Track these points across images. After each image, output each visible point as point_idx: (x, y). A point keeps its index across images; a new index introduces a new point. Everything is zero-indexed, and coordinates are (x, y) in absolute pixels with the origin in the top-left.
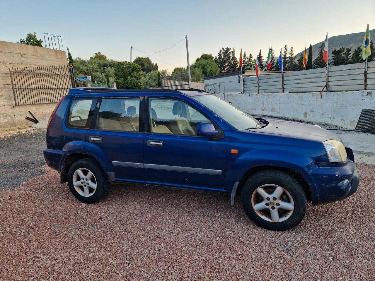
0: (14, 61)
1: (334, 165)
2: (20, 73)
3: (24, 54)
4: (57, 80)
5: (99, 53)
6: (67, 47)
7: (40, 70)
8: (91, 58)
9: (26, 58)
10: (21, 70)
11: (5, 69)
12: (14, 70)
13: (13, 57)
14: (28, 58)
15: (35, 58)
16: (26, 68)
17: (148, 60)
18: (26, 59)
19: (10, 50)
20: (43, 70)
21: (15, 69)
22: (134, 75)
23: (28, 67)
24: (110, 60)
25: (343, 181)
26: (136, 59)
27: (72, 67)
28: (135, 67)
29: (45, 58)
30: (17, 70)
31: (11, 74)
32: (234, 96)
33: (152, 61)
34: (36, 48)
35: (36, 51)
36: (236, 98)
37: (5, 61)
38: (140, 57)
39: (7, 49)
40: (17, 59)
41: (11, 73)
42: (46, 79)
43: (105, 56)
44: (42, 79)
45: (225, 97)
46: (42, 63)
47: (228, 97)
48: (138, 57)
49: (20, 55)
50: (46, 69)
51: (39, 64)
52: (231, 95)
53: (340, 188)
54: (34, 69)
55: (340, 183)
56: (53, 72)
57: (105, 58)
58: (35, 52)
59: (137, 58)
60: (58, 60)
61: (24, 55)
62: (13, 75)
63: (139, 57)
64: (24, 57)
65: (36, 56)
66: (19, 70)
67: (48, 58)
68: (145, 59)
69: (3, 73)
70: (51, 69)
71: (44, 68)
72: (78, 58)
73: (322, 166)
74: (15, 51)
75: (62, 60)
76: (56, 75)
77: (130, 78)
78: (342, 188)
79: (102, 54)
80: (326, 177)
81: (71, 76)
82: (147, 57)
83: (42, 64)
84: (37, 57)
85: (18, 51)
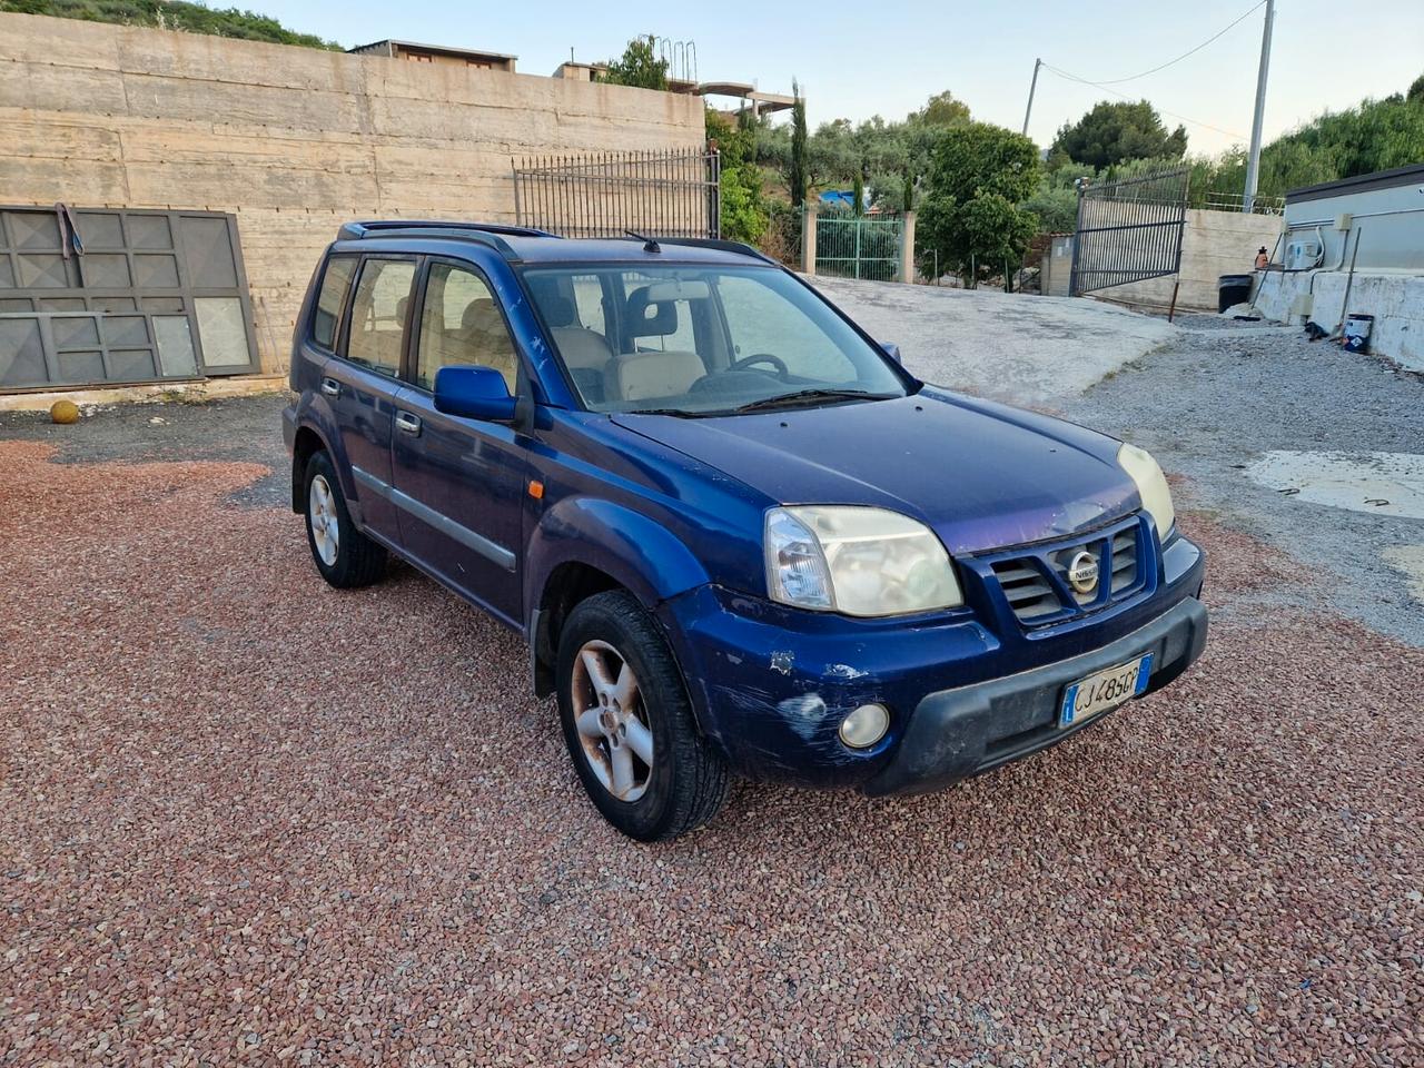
0: (533, 138)
1: (785, 615)
2: (540, 176)
3: (566, 114)
4: (659, 201)
5: (946, 94)
6: (794, 79)
7: (605, 165)
8: (912, 116)
9: (570, 125)
10: (548, 166)
11: (501, 164)
12: (527, 166)
13: (533, 123)
14: (576, 125)
15: (595, 127)
16: (562, 161)
17: (1142, 116)
18: (572, 129)
19: (525, 101)
20: (615, 169)
21: (530, 161)
22: (1001, 181)
23: (568, 157)
24: (976, 122)
25: (798, 700)
26: (1091, 113)
27: (715, 153)
28: (1011, 149)
29: (631, 124)
30: (534, 166)
31: (516, 180)
32: (1394, 286)
33: (1161, 117)
34: (606, 89)
35: (603, 101)
36: (1398, 296)
37: (509, 135)
38: (1113, 101)
39: (516, 97)
40: (544, 128)
41: (517, 177)
42: (622, 197)
43: (966, 108)
44: (610, 198)
45: (1352, 289)
46: (620, 141)
47: (1363, 290)
48: (1100, 103)
49: (554, 116)
50: (625, 163)
51: (608, 146)
52: (1380, 279)
53: (788, 724)
54: (589, 163)
55: (786, 704)
56: (649, 174)
57: (966, 112)
58: (600, 103)
59: (1097, 108)
60: (672, 129)
61: (564, 117)
62: (521, 183)
63: (1105, 103)
64: (565, 125)
65: (604, 118)
66: (541, 166)
67: (640, 125)
68: (1132, 108)
69: (497, 178)
70: (643, 162)
71: (621, 159)
72: (876, 119)
73: (742, 611)
74: (540, 105)
75: (686, 130)
76: (659, 185)
77: (984, 192)
78: (795, 728)
79: (955, 97)
80: (738, 661)
81: (710, 186)
82: (1143, 101)
83: (617, 147)
84: (606, 123)
85: (549, 104)
